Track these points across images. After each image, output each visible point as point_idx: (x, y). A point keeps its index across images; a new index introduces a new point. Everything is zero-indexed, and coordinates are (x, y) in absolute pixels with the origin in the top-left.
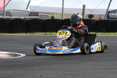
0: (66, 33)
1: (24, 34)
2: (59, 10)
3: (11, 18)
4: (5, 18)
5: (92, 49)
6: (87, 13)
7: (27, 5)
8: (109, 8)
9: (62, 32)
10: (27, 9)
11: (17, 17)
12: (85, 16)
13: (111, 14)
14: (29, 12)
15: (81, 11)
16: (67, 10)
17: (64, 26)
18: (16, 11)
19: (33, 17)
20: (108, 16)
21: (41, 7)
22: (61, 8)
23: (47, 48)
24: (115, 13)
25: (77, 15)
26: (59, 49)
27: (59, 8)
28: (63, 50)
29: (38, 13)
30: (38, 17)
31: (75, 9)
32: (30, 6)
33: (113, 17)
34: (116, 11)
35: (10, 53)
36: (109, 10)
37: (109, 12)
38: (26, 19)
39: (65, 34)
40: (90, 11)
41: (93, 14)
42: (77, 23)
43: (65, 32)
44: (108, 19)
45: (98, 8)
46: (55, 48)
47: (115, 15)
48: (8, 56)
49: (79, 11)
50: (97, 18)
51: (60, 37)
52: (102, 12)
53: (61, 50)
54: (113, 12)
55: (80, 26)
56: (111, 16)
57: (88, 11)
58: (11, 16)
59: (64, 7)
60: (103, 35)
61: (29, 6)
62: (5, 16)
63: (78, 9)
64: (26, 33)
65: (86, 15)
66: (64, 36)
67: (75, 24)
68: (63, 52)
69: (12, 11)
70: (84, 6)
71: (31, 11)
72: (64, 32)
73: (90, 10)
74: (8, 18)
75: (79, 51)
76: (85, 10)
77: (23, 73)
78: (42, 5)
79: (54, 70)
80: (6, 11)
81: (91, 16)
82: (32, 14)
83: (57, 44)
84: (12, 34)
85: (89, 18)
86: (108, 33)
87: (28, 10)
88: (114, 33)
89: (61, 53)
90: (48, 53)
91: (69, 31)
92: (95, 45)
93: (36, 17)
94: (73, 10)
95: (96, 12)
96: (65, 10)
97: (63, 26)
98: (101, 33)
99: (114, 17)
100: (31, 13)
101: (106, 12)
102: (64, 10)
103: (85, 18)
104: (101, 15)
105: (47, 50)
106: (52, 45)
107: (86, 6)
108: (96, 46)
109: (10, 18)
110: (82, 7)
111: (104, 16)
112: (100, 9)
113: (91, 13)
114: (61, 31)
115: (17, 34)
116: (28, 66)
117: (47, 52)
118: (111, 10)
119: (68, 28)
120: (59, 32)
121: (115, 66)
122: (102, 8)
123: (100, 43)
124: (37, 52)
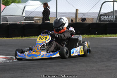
1: (20, 38)
2: (53, 14)
3: (8, 23)
4: (1, 23)
6: (80, 16)
7: (23, 10)
8: (101, 12)
10: (22, 14)
11: (11, 22)
12: (78, 20)
13: (103, 17)
14: (24, 17)
15: (74, 15)
16: (61, 14)
18: (12, 16)
19: (28, 22)
20: (100, 19)
21: (35, 12)
22: (55, 12)
23: (26, 53)
24: (106, 16)
25: (60, 20)
27: (53, 12)
29: (33, 17)
30: (33, 21)
31: (68, 13)
32: (26, 11)
33: (104, 20)
34: (107, 14)
35: (7, 57)
36: (100, 14)
37: (101, 15)
38: (22, 24)
40: (82, 15)
41: (86, 17)
42: (59, 28)
44: (100, 22)
45: (90, 12)
47: (106, 18)
48: (5, 60)
49: (72, 15)
50: (89, 21)
52: (94, 16)
54: (105, 16)
56: (103, 19)
57: (81, 15)
58: (8, 21)
59: (58, 11)
60: (96, 37)
61: (24, 11)
62: (2, 21)
63: (71, 13)
64: (22, 37)
65: (79, 18)
69: (8, 16)
70: (77, 10)
71: (26, 16)
72: (44, 37)
73: (82, 13)
74: (5, 23)
75: (58, 55)
76: (78, 14)
77: (19, 76)
78: (37, 10)
79: (49, 72)
80: (2, 17)
81: (84, 19)
82: (28, 19)
84: (8, 39)
85: (82, 21)
86: (100, 35)
87: (24, 15)
88: (106, 35)
93: (31, 21)
94: (67, 14)
95: (88, 15)
96: (59, 14)
98: (94, 36)
99: (106, 20)
100: (26, 18)
101: (97, 16)
102: (57, 14)
103: (78, 22)
104: (93, 18)
107: (79, 10)
108: (78, 50)
109: (6, 23)
110: (75, 11)
111: (96, 19)
112: (92, 13)
113: (84, 17)
115: (14, 39)
116: (24, 69)
117: (26, 57)
118: (102, 13)
121: (107, 67)
122: (94, 12)
123: (82, 47)
124: (17, 57)
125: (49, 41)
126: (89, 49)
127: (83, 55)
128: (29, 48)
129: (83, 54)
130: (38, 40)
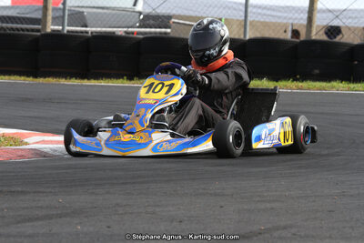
0: (171, 86)
5: (259, 139)
9: (157, 82)
17: (168, 63)
23: (103, 136)
25: (211, 26)
26: (142, 141)
28: (154, 143)
39: (166, 89)
42: (208, 52)
43: (167, 83)
46: (126, 138)
51: (147, 101)
53: (146, 145)
55: (221, 62)
66: (161, 95)
67: (204, 56)
68: (154, 149)
72: (163, 84)
75: (207, 145)
83: (137, 122)
89: (147, 152)
90: (106, 151)
91: (181, 81)
92: (269, 125)
97: (164, 64)
105: (103, 143)
106: (121, 126)
108: (273, 130)
114: (156, 79)
117: (101, 150)
119: (179, 68)
120: (148, 81)
123: (288, 120)
124: (73, 148)
125: (180, 97)
126: (313, 128)
127: (290, 146)
128: (111, 118)
129: (290, 142)
130: (143, 92)
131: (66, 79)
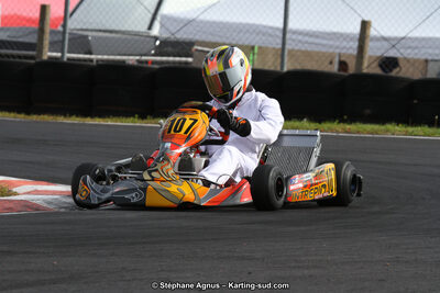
85: (383, 70)
131: (65, 116)
